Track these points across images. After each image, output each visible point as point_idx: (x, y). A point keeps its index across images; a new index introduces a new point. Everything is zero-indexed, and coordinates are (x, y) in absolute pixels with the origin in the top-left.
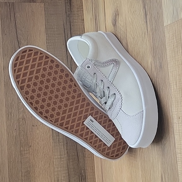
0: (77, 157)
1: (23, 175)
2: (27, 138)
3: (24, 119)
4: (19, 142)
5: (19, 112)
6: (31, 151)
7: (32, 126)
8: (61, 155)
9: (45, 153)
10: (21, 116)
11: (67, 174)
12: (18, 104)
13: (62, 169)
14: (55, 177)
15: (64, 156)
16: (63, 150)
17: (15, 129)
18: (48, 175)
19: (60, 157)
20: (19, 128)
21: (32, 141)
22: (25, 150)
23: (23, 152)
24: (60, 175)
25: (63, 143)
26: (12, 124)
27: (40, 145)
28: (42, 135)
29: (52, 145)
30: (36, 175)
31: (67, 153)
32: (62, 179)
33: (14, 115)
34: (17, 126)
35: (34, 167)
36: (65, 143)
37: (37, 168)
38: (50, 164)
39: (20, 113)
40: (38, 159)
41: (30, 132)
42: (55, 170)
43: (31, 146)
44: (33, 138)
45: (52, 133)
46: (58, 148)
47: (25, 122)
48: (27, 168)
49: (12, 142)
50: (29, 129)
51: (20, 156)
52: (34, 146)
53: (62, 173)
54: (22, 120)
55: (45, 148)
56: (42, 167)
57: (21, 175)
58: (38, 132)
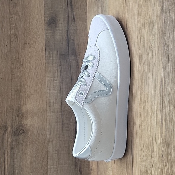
0: (71, 80)
1: (13, 93)
2: (19, 56)
3: (15, 35)
4: (10, 59)
5: (10, 28)
6: (22, 70)
7: (25, 43)
8: (54, 77)
9: (37, 73)
10: (13, 31)
11: (60, 97)
12: (10, 18)
13: (54, 92)
14: (47, 99)
15: (57, 78)
16: (56, 72)
17: (5, 45)
18: (39, 96)
19: (52, 78)
20: (10, 45)
21: (24, 60)
22: (16, 68)
23: (14, 70)
24: (52, 97)
25: (56, 65)
26: (2, 40)
27: (32, 65)
28: (35, 54)
29: (45, 65)
30: (27, 95)
31: (61, 75)
32: (54, 101)
33: (5, 30)
34: (8, 42)
35: (25, 86)
36: (59, 64)
37: (28, 88)
38: (42, 85)
39: (12, 28)
40: (29, 79)
41: (21, 50)
42: (47, 92)
43: (22, 65)
44: (25, 56)
45: (46, 53)
46: (51, 69)
47: (17, 39)
48: (18, 86)
49: (2, 58)
50: (21, 46)
51: (10, 74)
52: (25, 65)
53: (54, 95)
54: (14, 36)
55: (38, 68)
56: (34, 88)
57: (11, 93)
58: (30, 50)
